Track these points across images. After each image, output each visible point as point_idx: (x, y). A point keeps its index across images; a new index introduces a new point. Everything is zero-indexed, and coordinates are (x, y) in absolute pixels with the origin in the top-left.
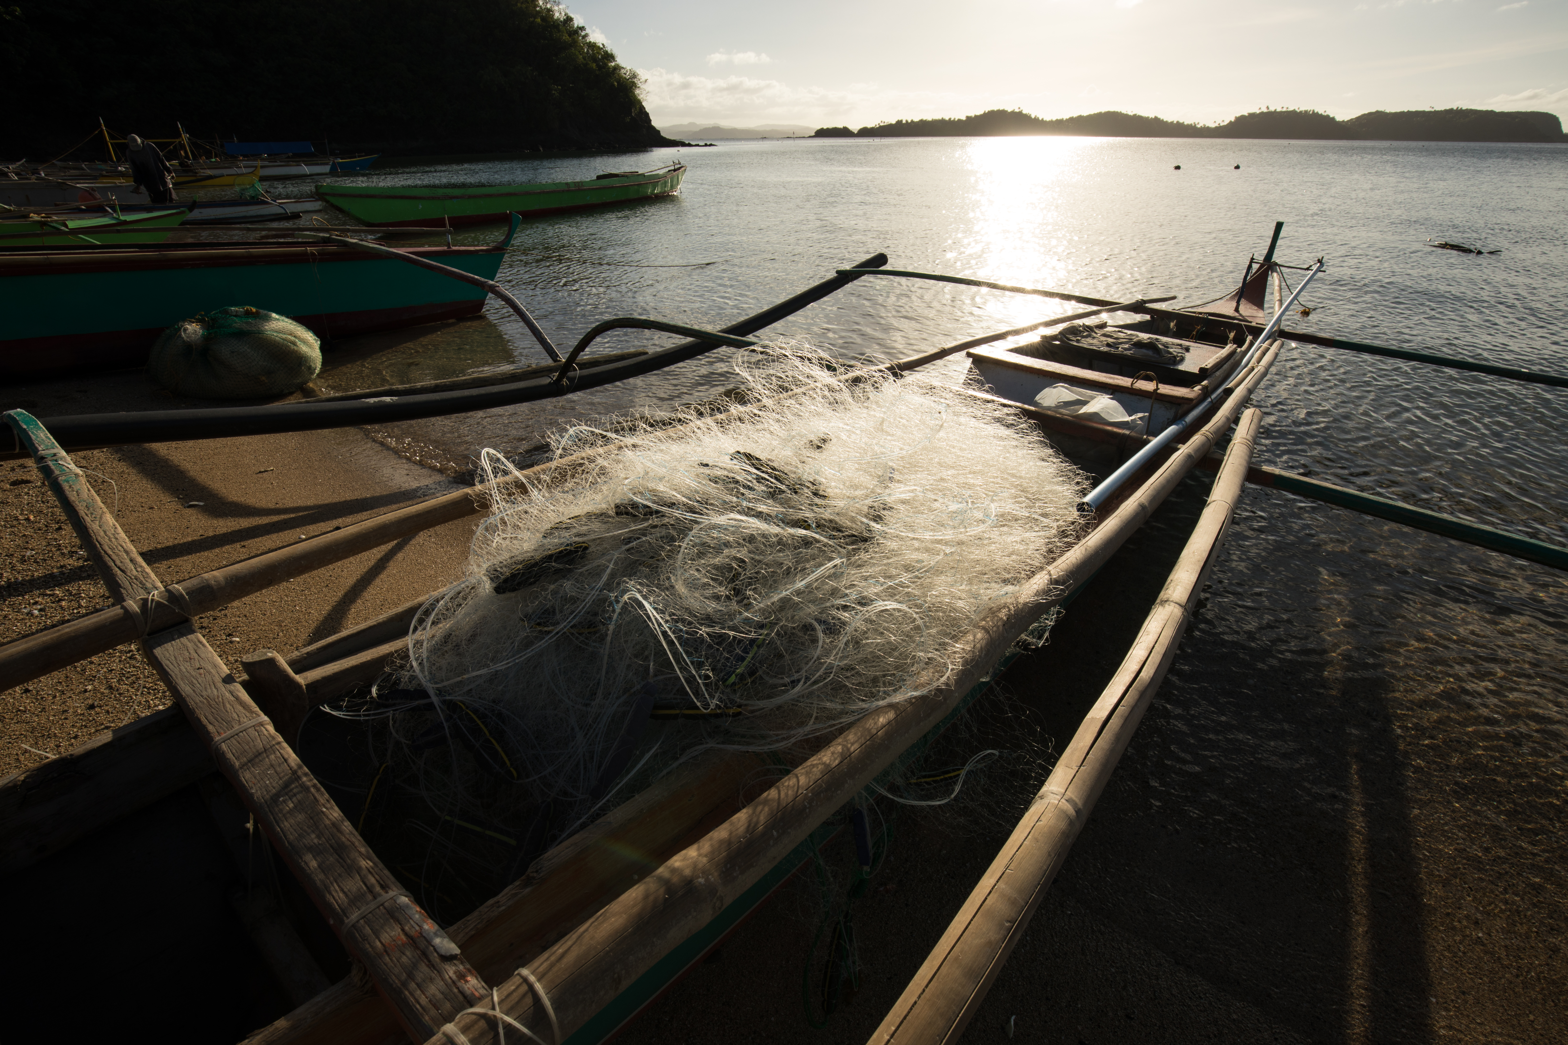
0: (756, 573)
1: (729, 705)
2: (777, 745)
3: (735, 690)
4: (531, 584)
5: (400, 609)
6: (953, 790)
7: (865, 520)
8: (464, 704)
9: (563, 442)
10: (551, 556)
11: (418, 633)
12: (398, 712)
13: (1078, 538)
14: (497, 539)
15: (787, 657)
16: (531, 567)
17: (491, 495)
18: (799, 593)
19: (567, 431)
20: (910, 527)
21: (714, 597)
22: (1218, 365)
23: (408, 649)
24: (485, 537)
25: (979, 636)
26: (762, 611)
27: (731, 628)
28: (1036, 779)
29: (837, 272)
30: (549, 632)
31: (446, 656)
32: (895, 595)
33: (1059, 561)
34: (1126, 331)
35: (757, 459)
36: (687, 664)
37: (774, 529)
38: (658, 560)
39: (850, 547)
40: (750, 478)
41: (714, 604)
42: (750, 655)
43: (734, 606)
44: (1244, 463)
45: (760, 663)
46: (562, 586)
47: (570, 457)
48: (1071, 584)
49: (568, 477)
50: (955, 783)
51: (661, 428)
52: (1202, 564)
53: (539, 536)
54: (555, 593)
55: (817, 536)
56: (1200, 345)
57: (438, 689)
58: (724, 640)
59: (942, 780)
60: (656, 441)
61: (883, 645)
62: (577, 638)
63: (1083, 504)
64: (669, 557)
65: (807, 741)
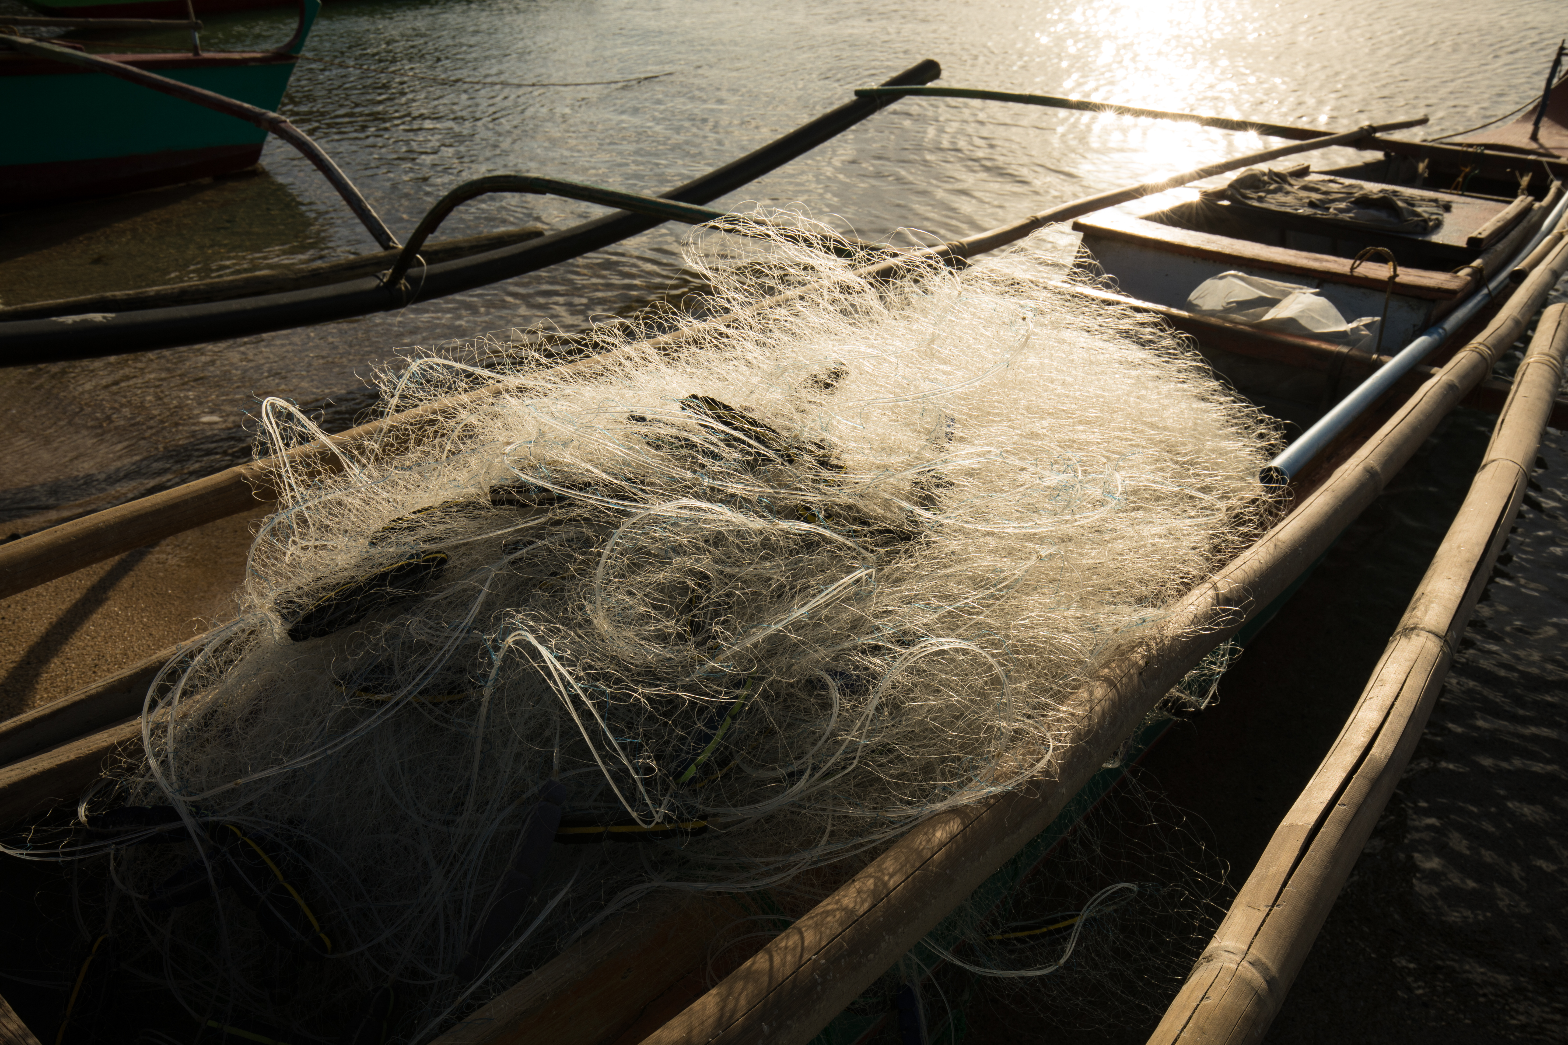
0: (727, 595)
1: (686, 816)
2: (768, 880)
3: (695, 791)
4: (351, 623)
5: (127, 672)
6: (1063, 951)
7: (905, 504)
8: (240, 828)
9: (401, 385)
10: (383, 576)
11: (159, 711)
12: (124, 846)
13: (1263, 526)
14: (292, 549)
15: (781, 734)
16: (350, 595)
17: (280, 476)
18: (797, 626)
19: (407, 366)
20: (980, 515)
21: (657, 637)
22: (1500, 233)
23: (141, 739)
24: (272, 545)
25: (1099, 692)
26: (738, 658)
27: (686, 688)
28: (1201, 930)
29: (857, 93)
30: (383, 703)
31: (208, 748)
32: (958, 627)
33: (1231, 567)
34: (1342, 180)
35: (726, 407)
36: (615, 750)
37: (757, 524)
38: (564, 578)
39: (882, 550)
40: (715, 440)
41: (657, 649)
42: (721, 732)
43: (691, 650)
44: (1546, 396)
45: (737, 744)
46: (403, 625)
47: (414, 411)
48: (1251, 602)
49: (411, 444)
50: (1066, 939)
51: (565, 359)
52: (1474, 566)
53: (363, 542)
54: (391, 637)
55: (827, 533)
56: (1469, 200)
57: (194, 804)
58: (676, 708)
59: (1043, 935)
60: (558, 380)
61: (940, 710)
62: (431, 712)
63: (1270, 469)
64: (582, 572)
65: (818, 872)
